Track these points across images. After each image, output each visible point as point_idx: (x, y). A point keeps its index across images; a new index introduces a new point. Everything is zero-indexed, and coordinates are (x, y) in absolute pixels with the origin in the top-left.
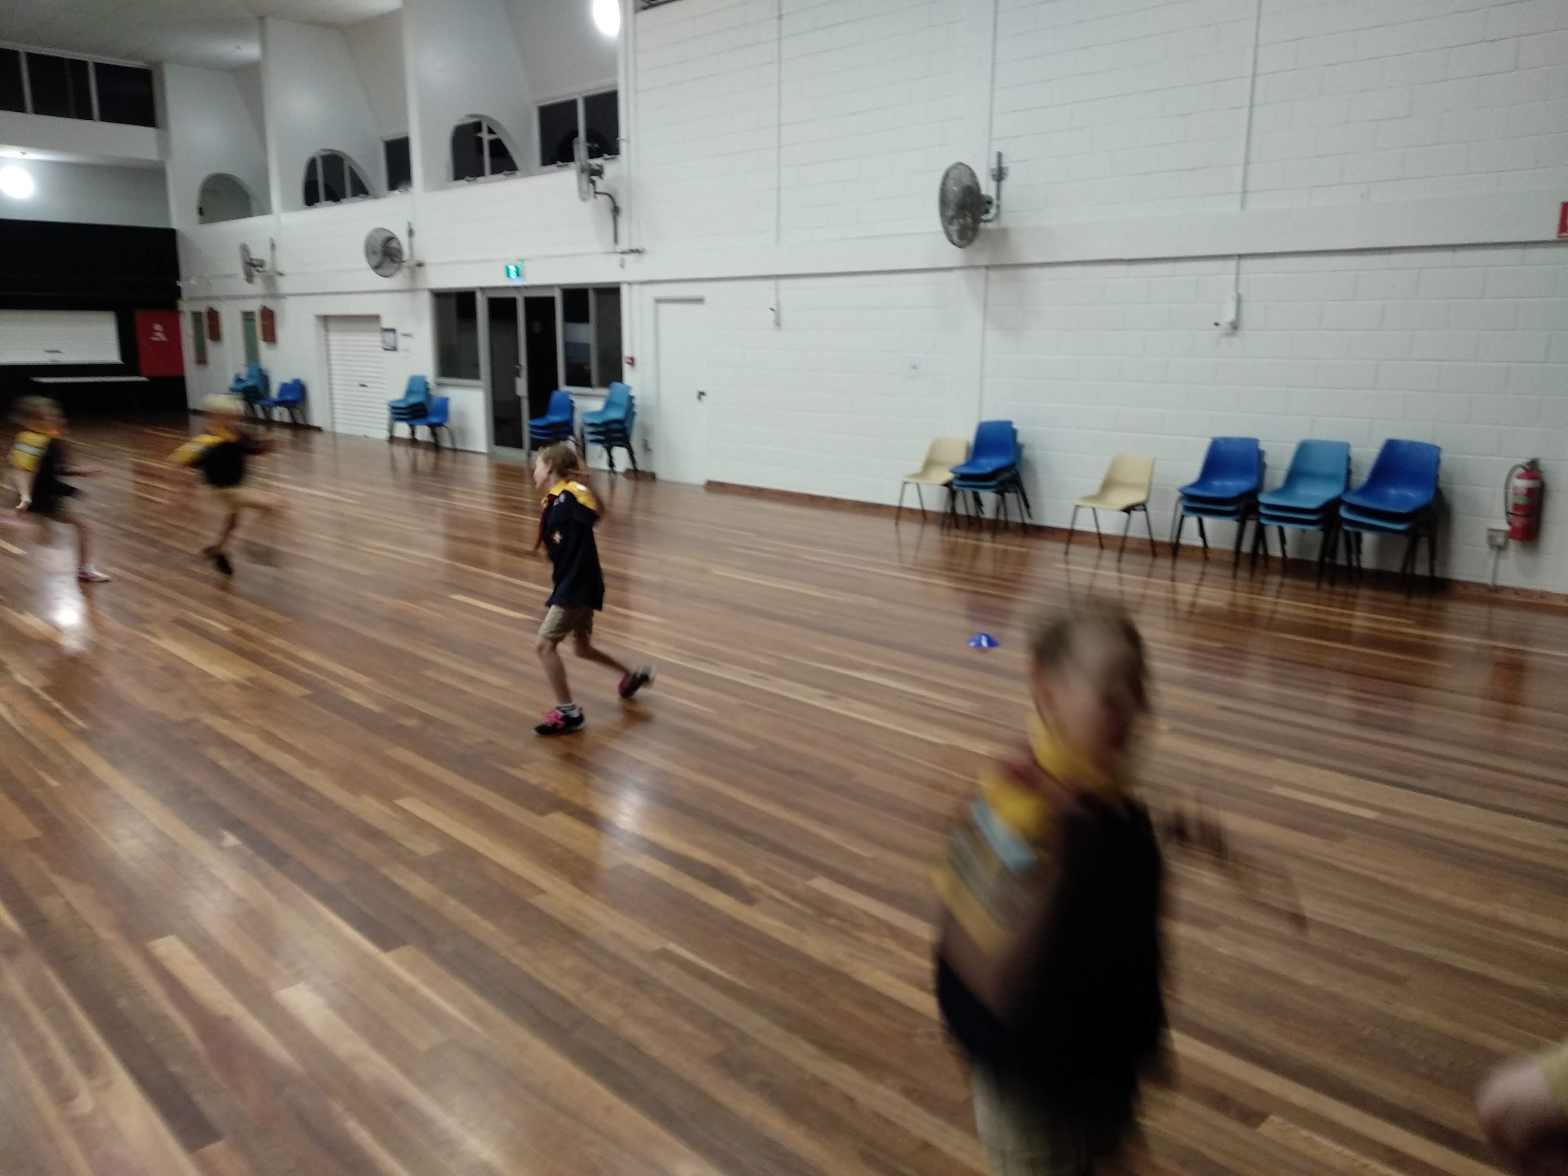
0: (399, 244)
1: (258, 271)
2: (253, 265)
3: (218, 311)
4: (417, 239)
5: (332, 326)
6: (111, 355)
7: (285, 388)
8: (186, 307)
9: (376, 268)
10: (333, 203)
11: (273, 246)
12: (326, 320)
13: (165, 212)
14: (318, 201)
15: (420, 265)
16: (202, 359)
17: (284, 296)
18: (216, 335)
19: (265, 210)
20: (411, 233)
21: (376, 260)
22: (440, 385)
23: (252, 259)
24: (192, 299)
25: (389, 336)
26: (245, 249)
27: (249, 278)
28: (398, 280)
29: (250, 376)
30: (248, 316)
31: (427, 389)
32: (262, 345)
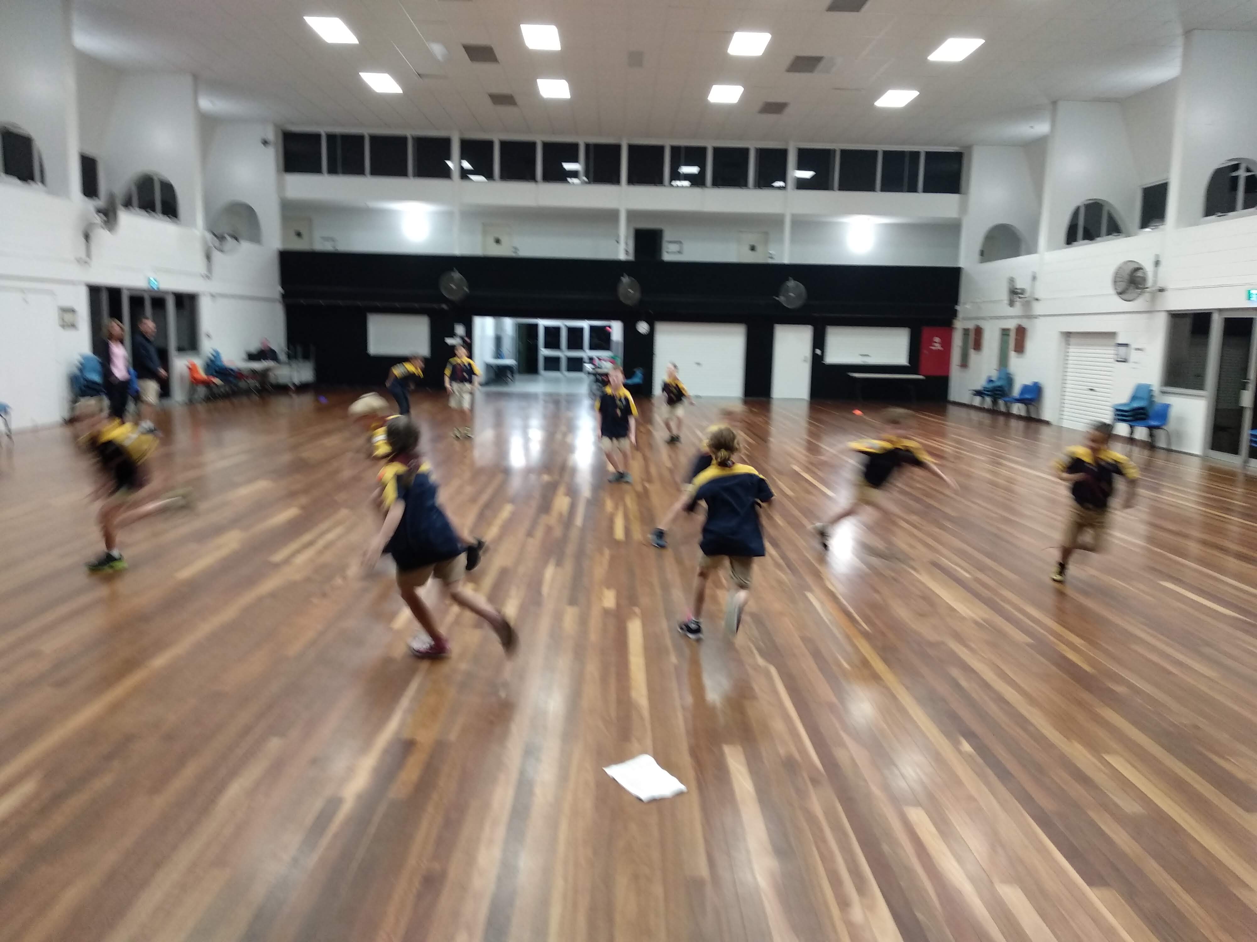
0: (1145, 273)
1: (1020, 298)
2: (1016, 293)
3: (982, 328)
4: (1161, 269)
5: (1073, 340)
6: (902, 359)
7: (1026, 389)
8: (959, 325)
9: (1120, 294)
10: (1090, 242)
11: (1034, 278)
12: (1068, 335)
13: (956, 256)
14: (1075, 240)
15: (1161, 290)
16: (964, 364)
17: (1036, 317)
18: (978, 346)
19: (1032, 250)
20: (1157, 263)
21: (1122, 286)
22: (1164, 393)
23: (1016, 289)
24: (964, 319)
25: (1122, 350)
26: (1012, 280)
27: (1011, 303)
28: (1139, 304)
29: (999, 378)
30: (1005, 332)
31: (1152, 396)
32: (1012, 354)
